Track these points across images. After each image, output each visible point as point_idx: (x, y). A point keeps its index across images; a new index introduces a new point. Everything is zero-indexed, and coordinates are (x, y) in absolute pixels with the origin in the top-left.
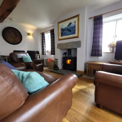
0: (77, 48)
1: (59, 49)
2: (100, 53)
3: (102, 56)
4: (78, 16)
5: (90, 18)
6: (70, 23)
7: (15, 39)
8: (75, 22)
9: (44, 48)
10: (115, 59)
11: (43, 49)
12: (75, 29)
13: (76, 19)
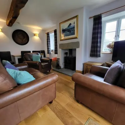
0: (76, 49)
1: (61, 49)
2: (98, 53)
3: (100, 57)
4: (76, 17)
5: (90, 18)
6: (70, 24)
7: (23, 40)
8: (74, 23)
9: (49, 47)
10: (112, 60)
11: (48, 49)
12: (74, 30)
13: (75, 20)
